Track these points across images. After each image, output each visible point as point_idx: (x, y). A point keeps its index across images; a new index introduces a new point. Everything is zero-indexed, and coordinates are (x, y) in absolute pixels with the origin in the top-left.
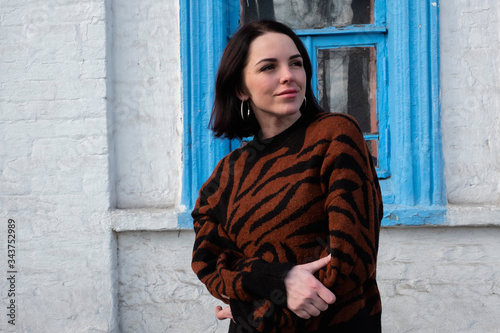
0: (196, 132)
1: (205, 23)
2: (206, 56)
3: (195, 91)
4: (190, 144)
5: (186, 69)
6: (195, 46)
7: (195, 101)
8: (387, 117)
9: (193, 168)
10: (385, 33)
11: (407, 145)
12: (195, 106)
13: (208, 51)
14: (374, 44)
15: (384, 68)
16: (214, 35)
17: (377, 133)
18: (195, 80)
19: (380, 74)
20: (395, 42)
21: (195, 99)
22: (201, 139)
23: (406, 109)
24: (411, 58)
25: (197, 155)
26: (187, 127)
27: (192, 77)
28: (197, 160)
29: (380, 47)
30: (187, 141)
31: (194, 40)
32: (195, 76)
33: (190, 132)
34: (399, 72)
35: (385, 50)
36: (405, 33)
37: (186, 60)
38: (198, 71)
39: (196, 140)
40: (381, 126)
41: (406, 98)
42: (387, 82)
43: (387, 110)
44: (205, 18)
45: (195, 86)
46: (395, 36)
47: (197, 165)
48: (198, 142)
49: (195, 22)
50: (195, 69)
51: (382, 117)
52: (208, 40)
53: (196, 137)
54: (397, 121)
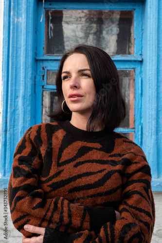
0: (10, 122)
1: (20, 48)
2: (20, 70)
3: (11, 95)
4: (6, 131)
5: (6, 79)
6: (12, 63)
7: (11, 101)
8: (141, 117)
9: (8, 147)
10: (141, 62)
11: (154, 137)
12: (11, 105)
13: (22, 67)
14: (134, 68)
15: (140, 85)
16: (26, 57)
17: (134, 128)
18: (12, 87)
19: (137, 88)
20: (148, 68)
21: (11, 99)
22: (14, 127)
23: (154, 112)
24: (158, 79)
25: (10, 139)
26: (4, 119)
27: (10, 85)
28: (10, 142)
29: (138, 71)
30: (4, 128)
31: (12, 59)
32: (12, 84)
33: (6, 123)
34: (150, 88)
35: (141, 72)
36: (155, 62)
37: (6, 73)
38: (14, 81)
39: (10, 128)
40: (137, 123)
41: (154, 106)
42: (142, 94)
43: (141, 113)
44: (21, 45)
45: (12, 90)
46: (148, 64)
47: (11, 146)
48: (12, 130)
49: (13, 47)
50: (12, 80)
51: (137, 117)
52: (22, 60)
53: (10, 126)
54: (148, 121)
